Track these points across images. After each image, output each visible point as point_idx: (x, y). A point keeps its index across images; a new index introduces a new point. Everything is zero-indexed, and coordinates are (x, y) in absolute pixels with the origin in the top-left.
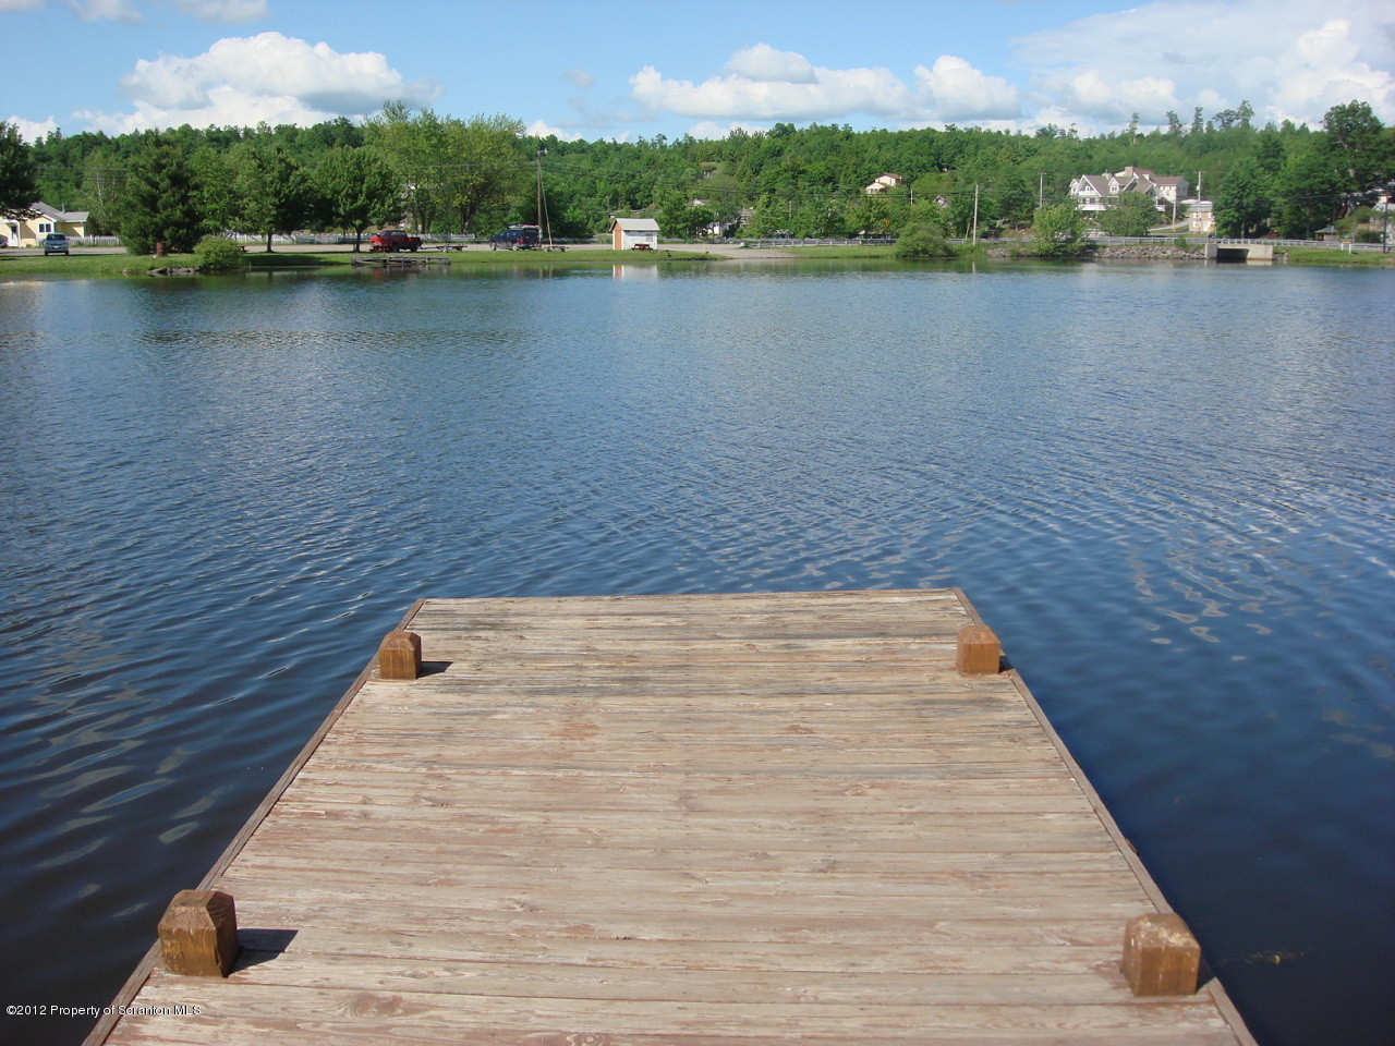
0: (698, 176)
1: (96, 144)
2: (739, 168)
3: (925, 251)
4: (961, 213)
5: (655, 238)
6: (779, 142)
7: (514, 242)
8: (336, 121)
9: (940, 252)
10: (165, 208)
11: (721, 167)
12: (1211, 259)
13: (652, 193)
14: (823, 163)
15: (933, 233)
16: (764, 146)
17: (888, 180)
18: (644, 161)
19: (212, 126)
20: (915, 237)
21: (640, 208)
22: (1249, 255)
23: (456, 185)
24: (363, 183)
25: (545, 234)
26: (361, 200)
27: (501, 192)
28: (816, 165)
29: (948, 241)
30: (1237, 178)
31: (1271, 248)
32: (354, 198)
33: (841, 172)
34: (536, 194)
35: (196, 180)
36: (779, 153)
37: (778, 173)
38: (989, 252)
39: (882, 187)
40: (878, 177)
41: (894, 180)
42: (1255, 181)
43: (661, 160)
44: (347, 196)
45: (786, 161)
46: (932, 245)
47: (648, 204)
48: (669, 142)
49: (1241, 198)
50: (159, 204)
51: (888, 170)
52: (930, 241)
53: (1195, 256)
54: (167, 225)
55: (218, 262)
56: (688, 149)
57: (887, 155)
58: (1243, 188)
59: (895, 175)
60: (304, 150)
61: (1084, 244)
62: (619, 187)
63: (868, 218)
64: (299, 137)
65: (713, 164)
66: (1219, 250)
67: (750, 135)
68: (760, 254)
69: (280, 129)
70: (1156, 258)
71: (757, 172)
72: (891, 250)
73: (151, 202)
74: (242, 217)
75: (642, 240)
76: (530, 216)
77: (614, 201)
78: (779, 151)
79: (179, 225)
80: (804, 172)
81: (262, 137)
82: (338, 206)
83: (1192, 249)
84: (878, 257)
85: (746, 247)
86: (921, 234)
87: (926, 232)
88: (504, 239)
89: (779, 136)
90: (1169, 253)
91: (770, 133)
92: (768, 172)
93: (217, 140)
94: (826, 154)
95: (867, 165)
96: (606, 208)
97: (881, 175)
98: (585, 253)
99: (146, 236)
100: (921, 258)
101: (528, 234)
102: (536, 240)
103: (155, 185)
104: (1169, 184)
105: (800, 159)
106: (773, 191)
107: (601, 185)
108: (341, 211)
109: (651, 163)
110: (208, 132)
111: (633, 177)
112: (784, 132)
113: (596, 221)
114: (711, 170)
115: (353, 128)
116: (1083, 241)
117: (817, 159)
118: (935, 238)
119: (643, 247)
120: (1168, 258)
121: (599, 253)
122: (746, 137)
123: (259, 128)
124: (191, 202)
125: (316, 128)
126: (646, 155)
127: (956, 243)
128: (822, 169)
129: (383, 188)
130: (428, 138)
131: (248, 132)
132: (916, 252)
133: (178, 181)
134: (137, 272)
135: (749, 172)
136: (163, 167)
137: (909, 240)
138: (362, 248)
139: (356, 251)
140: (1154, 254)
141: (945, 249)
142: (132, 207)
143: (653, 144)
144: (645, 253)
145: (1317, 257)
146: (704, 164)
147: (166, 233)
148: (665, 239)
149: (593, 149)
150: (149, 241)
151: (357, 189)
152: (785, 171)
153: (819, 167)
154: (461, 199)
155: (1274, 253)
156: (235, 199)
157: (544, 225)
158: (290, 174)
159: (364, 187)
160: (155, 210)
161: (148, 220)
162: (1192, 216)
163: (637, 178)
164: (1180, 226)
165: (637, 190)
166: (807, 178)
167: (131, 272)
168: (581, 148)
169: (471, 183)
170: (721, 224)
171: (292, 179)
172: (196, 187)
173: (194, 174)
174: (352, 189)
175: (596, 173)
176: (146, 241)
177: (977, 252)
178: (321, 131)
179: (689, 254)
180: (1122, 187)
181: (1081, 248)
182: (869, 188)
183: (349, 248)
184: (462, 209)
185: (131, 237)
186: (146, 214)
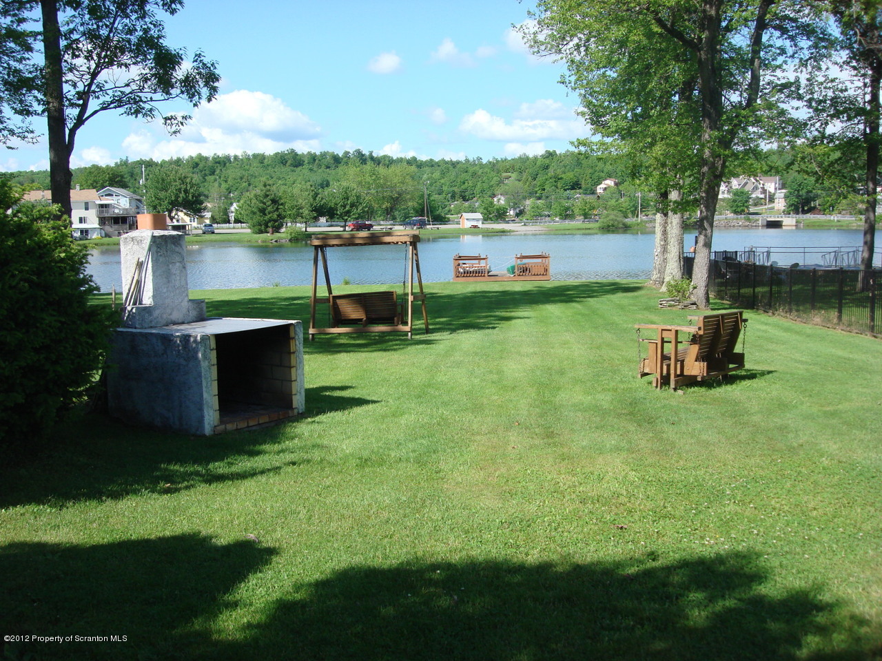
0: (501, 182)
1: (149, 166)
2: (524, 177)
3: (613, 226)
4: (634, 205)
5: (481, 222)
6: (547, 161)
7: (415, 225)
8: (288, 151)
9: (621, 226)
10: (269, 214)
11: (514, 176)
12: (763, 226)
13: (475, 192)
14: (572, 173)
15: (617, 216)
16: (539, 163)
17: (610, 183)
18: (470, 174)
19: (215, 154)
20: (608, 219)
21: (468, 200)
22: (783, 224)
23: (383, 197)
24: (348, 200)
25: (429, 221)
26: (348, 208)
27: (406, 201)
28: (568, 174)
29: (627, 221)
30: (796, 180)
31: (794, 220)
32: (344, 206)
33: (582, 178)
34: (424, 202)
35: (282, 201)
36: (547, 167)
37: (546, 180)
38: (647, 225)
39: (606, 186)
40: (604, 180)
41: (613, 183)
42: (806, 182)
43: (480, 173)
44: (341, 206)
45: (551, 172)
46: (616, 223)
47: (472, 198)
48: (484, 161)
49: (798, 191)
50: (267, 212)
51: (609, 176)
52: (616, 220)
53: (754, 224)
54: (270, 221)
55: (296, 237)
56: (495, 166)
57: (608, 168)
58: (800, 185)
59: (614, 180)
60: (270, 168)
61: (695, 220)
62: (456, 189)
63: (585, 210)
64: (266, 160)
65: (509, 174)
66: (768, 221)
67: (531, 156)
68: (531, 228)
69: (255, 156)
70: (734, 226)
71: (535, 179)
72: (597, 225)
73: (263, 211)
74: (302, 217)
75: (475, 223)
76: (420, 212)
77: (453, 197)
78: (547, 166)
79: (275, 221)
80: (561, 178)
81: (245, 160)
82: (337, 210)
83: (753, 221)
84: (589, 229)
85: (525, 225)
86: (612, 217)
87: (614, 216)
88: (409, 224)
89: (547, 157)
90: (741, 223)
91: (542, 156)
92: (540, 179)
93: (219, 163)
94: (574, 168)
95: (597, 174)
96: (449, 201)
97: (606, 179)
98: (449, 229)
99: (261, 225)
100: (609, 229)
101: (421, 221)
102: (426, 225)
103: (264, 203)
104: (771, 182)
105: (559, 171)
106: (544, 190)
107: (445, 188)
108: (338, 212)
109: (474, 174)
110: (213, 158)
111: (464, 183)
112: (550, 155)
113: (443, 208)
114: (508, 178)
115: (298, 155)
116: (695, 218)
117: (569, 171)
118: (618, 219)
119: (475, 227)
120: (740, 226)
121: (455, 229)
122: (528, 158)
123: (242, 156)
124: (280, 210)
125: (277, 154)
126: (471, 170)
127: (630, 220)
128: (571, 177)
129: (357, 202)
130: (371, 176)
131: (236, 157)
132: (609, 226)
133: (274, 201)
134: (265, 242)
135: (530, 179)
136: (268, 196)
137: (605, 220)
138: (347, 228)
139: (345, 230)
140: (733, 224)
141: (624, 224)
142: (254, 213)
143: (474, 161)
144: (476, 229)
145: (818, 224)
146: (505, 174)
147: (270, 224)
148: (485, 222)
149: (438, 164)
150: (263, 227)
151: (346, 202)
152: (551, 178)
153: (569, 176)
154: (386, 205)
155: (797, 222)
156: (298, 209)
157: (428, 217)
158: (317, 196)
159: (349, 202)
160: (265, 215)
161: (262, 219)
162: (776, 201)
163: (466, 184)
164: (770, 206)
165: (466, 190)
166: (563, 182)
167: (263, 242)
168: (431, 164)
169: (391, 197)
170: (515, 209)
171: (317, 199)
172: (282, 204)
173: (280, 199)
174: (344, 202)
175: (442, 181)
176: (261, 228)
177: (640, 225)
178: (279, 157)
179: (496, 229)
180: (739, 185)
181: (694, 222)
182: (598, 187)
183: (342, 229)
184: (387, 209)
185: (254, 226)
186: (261, 216)
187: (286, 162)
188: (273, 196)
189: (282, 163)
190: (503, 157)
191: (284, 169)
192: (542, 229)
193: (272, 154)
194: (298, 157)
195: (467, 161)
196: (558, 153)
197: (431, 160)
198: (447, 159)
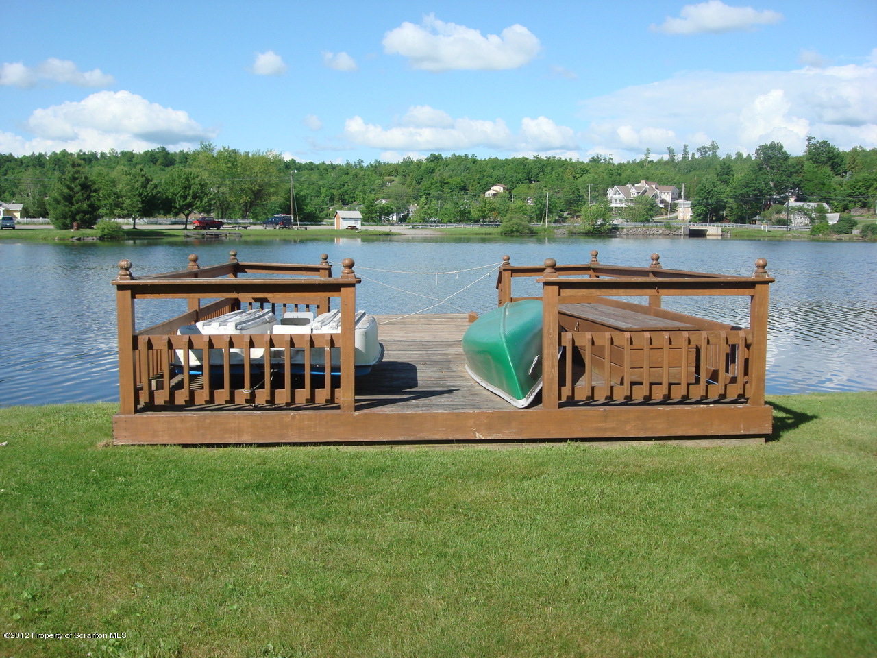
0: (383, 185)
2: (409, 180)
3: (517, 231)
5: (360, 222)
6: (433, 165)
7: (277, 224)
8: (158, 149)
9: (526, 231)
10: (77, 202)
11: (397, 179)
12: (685, 235)
13: (355, 196)
14: (459, 178)
15: (522, 220)
16: (423, 167)
17: (498, 188)
18: (351, 175)
19: (81, 151)
20: (512, 222)
21: (347, 204)
22: (708, 233)
23: (241, 189)
24: (190, 189)
25: (295, 220)
26: (189, 199)
27: (268, 195)
28: (455, 178)
29: (531, 225)
30: (706, 187)
31: (720, 229)
32: (185, 197)
33: (470, 183)
34: (289, 196)
35: (96, 187)
36: (432, 171)
37: (432, 184)
38: (555, 231)
39: (495, 192)
40: (492, 186)
41: (502, 189)
42: (716, 189)
43: (361, 175)
44: (181, 196)
45: (437, 176)
46: (521, 227)
47: (353, 202)
48: (365, 164)
49: (707, 199)
50: (74, 200)
51: (498, 182)
52: (521, 224)
53: (676, 233)
54: (78, 212)
55: (109, 234)
56: (377, 168)
57: (497, 173)
58: (709, 193)
59: (502, 185)
61: (611, 227)
62: (335, 192)
63: (485, 211)
64: (135, 158)
65: (393, 178)
66: (690, 230)
67: (415, 160)
68: (420, 232)
69: (123, 153)
71: (419, 183)
72: (498, 230)
73: (69, 199)
74: (122, 209)
75: (352, 223)
76: (286, 209)
77: (332, 200)
78: (432, 170)
79: (85, 213)
80: (448, 183)
81: (112, 158)
82: (175, 202)
83: (674, 229)
84: (490, 234)
85: (413, 228)
86: (515, 221)
88: (272, 222)
89: (432, 161)
90: (661, 231)
91: (427, 159)
92: (425, 184)
93: (84, 159)
94: (462, 172)
95: (485, 179)
96: (327, 204)
97: (494, 185)
98: (320, 230)
99: (66, 218)
100: (512, 234)
101: (286, 220)
102: (290, 223)
103: (71, 189)
104: (667, 191)
105: (446, 175)
106: (429, 195)
107: (323, 190)
108: (177, 205)
109: (355, 177)
110: (78, 155)
111: (344, 185)
112: (436, 159)
113: (321, 212)
114: (391, 181)
115: (169, 154)
116: (610, 225)
117: (456, 175)
118: (523, 223)
119: (353, 228)
120: (660, 235)
121: (327, 231)
122: (412, 162)
123: (110, 153)
124: (92, 199)
125: (146, 153)
126: (351, 172)
127: (536, 226)
128: (458, 182)
129: (202, 192)
130: (226, 163)
131: (103, 155)
132: (512, 231)
133: (85, 187)
134: (64, 239)
135: (414, 183)
136: (76, 179)
137: (508, 224)
138: (189, 227)
139: (186, 228)
140: (652, 232)
141: (530, 229)
142: (58, 202)
143: (355, 165)
144: (354, 231)
145: (746, 234)
146: (387, 178)
147: (78, 217)
148: (365, 223)
149: (317, 167)
150: (68, 221)
151: (187, 193)
152: (436, 182)
153: (457, 180)
154: (245, 199)
155: (722, 232)
156: (118, 198)
157: (295, 214)
158: (148, 183)
159: (191, 192)
160: (72, 204)
161: (67, 209)
162: (680, 210)
163: (346, 186)
164: (671, 216)
165: (346, 193)
166: (450, 187)
167: (60, 239)
168: (310, 167)
169: (251, 189)
170: (398, 214)
171: (149, 186)
172: (95, 191)
173: (94, 183)
174: (184, 192)
175: (321, 183)
176: (66, 221)
177: (548, 231)
178: (149, 155)
179: (379, 232)
180: (638, 193)
181: (609, 229)
182: (487, 193)
183: (182, 227)
184: (245, 204)
185: (57, 219)
186: (66, 206)
187: (157, 161)
188: (83, 179)
189: (153, 162)
190: (386, 162)
191: (153, 168)
192: (435, 233)
193: (142, 152)
194: (170, 156)
195: (348, 164)
196: (443, 156)
197: (311, 163)
198: (328, 163)
